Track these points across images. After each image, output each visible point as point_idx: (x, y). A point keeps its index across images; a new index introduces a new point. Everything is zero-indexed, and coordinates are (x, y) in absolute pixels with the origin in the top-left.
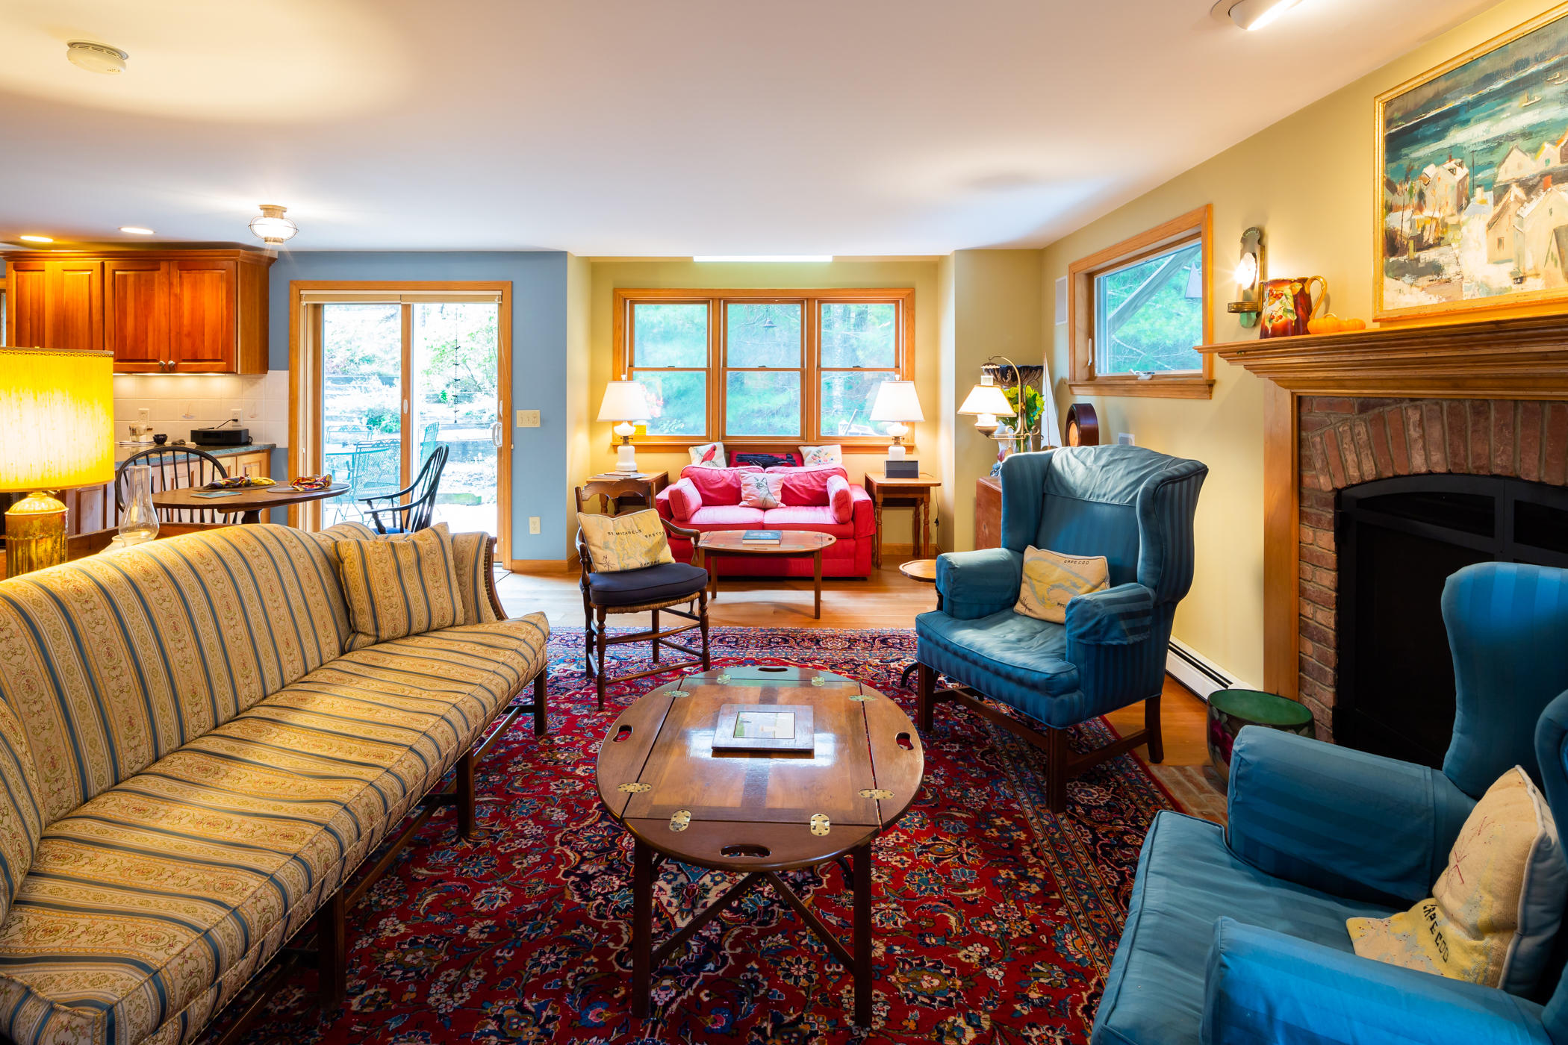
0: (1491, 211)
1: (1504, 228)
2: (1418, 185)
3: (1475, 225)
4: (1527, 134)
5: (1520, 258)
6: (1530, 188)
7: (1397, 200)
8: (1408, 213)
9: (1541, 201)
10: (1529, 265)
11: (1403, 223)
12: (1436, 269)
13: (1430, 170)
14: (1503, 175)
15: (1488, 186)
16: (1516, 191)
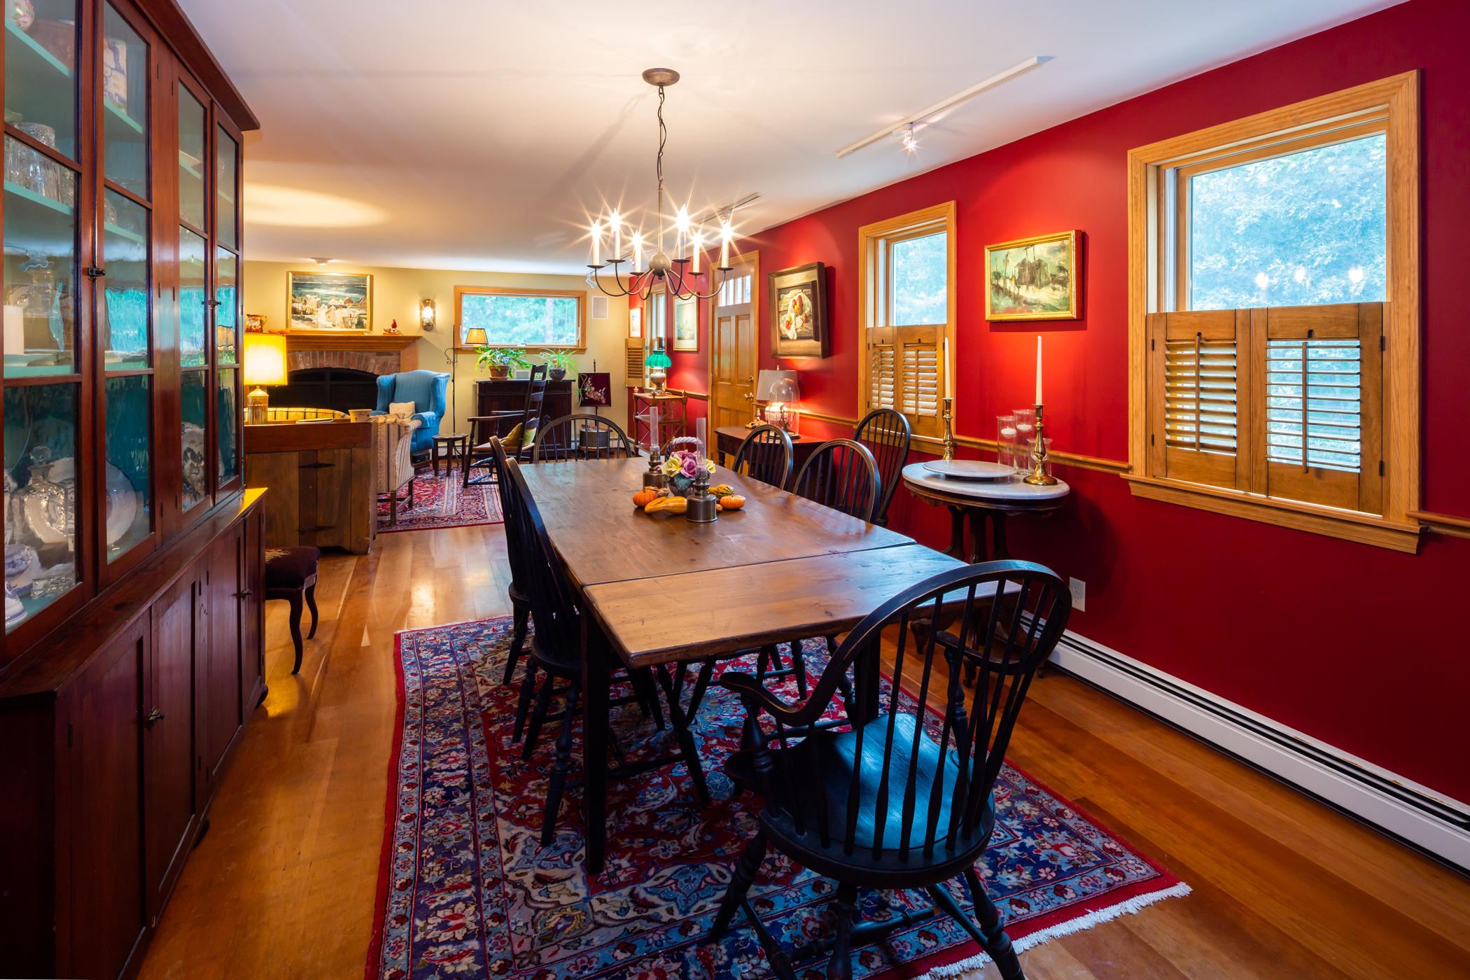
0: (327, 310)
1: (330, 314)
2: (304, 298)
3: (322, 311)
4: (336, 296)
5: (334, 321)
6: (337, 307)
7: (296, 300)
8: (301, 304)
9: (339, 311)
10: (336, 323)
11: (299, 306)
12: (311, 320)
13: (308, 296)
14: (330, 303)
15: (326, 304)
16: (333, 307)
